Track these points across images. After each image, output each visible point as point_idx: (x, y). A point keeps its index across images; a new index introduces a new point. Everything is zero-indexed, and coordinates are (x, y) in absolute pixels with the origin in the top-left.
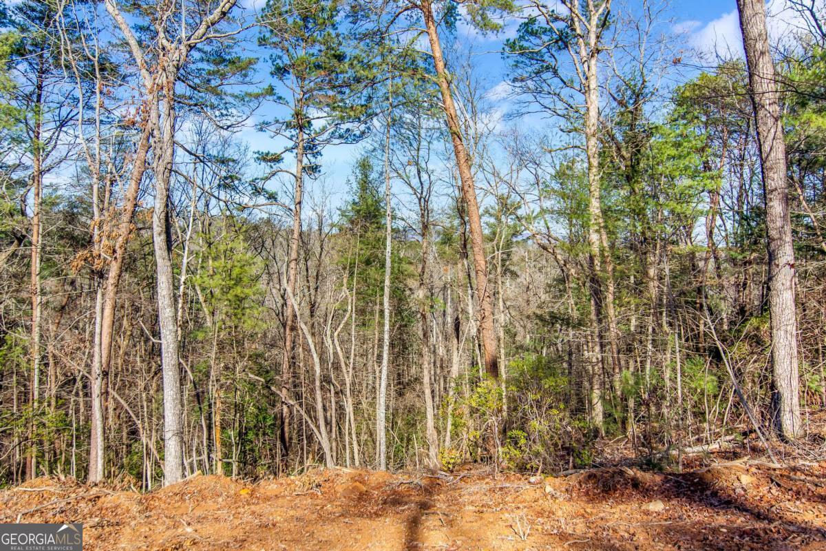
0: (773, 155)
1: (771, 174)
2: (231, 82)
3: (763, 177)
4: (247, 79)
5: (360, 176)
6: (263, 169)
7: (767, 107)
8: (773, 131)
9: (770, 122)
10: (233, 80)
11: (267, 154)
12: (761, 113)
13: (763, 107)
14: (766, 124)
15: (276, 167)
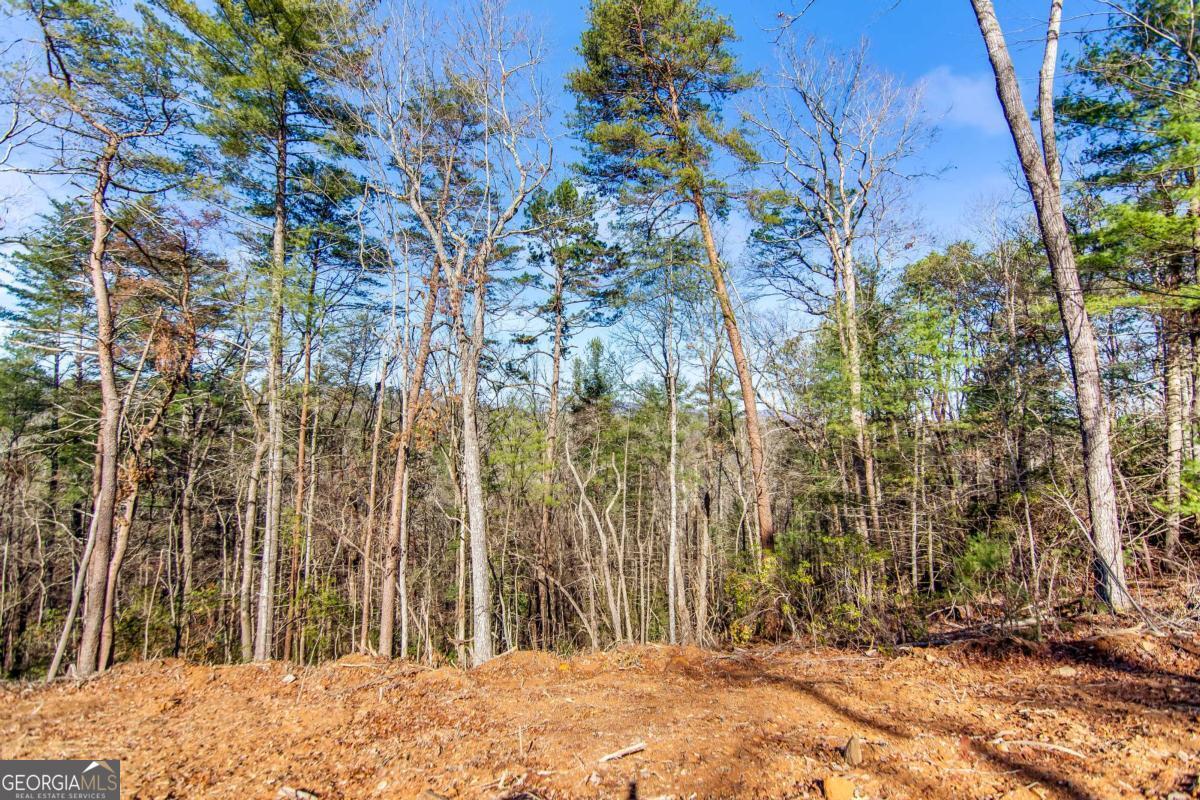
0: (1081, 340)
1: (1081, 358)
2: (495, 268)
3: (1072, 362)
4: (509, 265)
5: (591, 356)
6: (520, 351)
7: (1072, 297)
8: (1079, 318)
9: (1076, 310)
10: (497, 265)
11: (523, 336)
12: (1066, 303)
13: (1068, 296)
14: (1072, 312)
15: (533, 348)
